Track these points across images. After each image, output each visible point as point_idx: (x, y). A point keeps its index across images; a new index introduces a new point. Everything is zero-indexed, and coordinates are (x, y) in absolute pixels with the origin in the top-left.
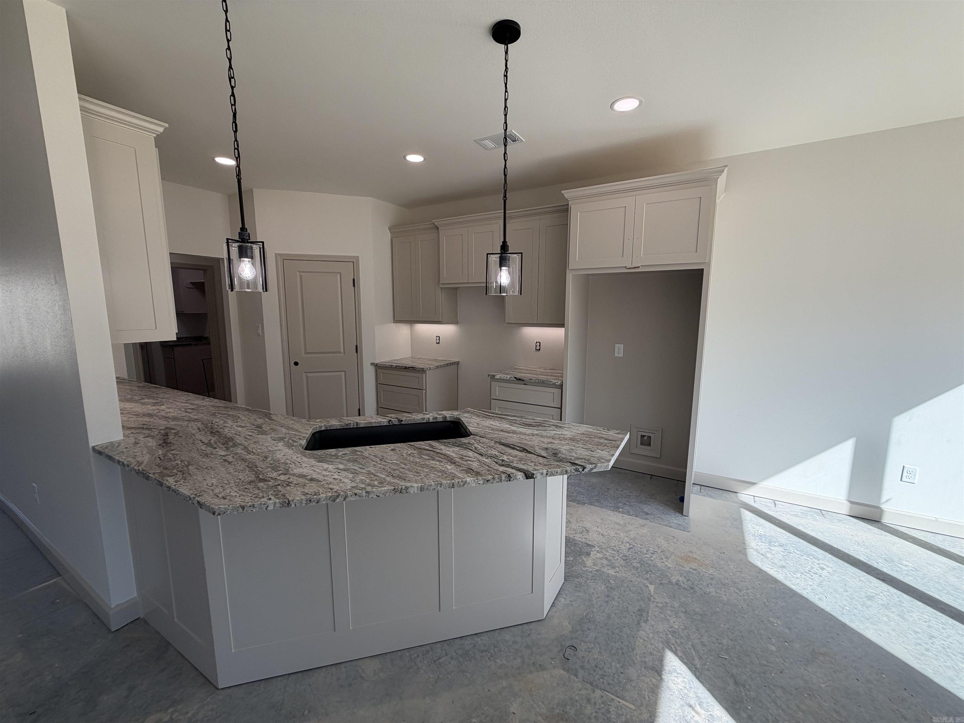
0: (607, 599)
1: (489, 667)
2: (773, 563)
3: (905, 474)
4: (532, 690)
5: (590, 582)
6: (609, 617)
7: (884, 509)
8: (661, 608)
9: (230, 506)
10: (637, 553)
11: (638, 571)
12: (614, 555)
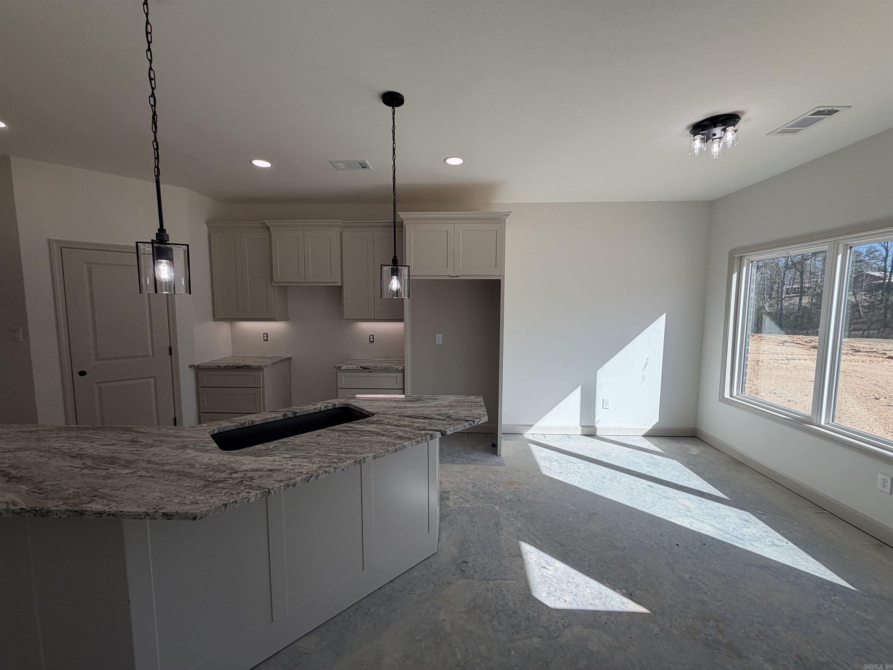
0: (473, 524)
1: (412, 599)
2: (555, 472)
3: (604, 404)
4: (449, 600)
5: (457, 517)
6: (479, 534)
7: (597, 427)
8: (507, 518)
9: (213, 507)
10: (479, 488)
11: (485, 499)
12: (465, 494)
